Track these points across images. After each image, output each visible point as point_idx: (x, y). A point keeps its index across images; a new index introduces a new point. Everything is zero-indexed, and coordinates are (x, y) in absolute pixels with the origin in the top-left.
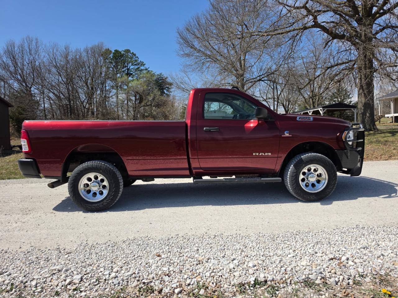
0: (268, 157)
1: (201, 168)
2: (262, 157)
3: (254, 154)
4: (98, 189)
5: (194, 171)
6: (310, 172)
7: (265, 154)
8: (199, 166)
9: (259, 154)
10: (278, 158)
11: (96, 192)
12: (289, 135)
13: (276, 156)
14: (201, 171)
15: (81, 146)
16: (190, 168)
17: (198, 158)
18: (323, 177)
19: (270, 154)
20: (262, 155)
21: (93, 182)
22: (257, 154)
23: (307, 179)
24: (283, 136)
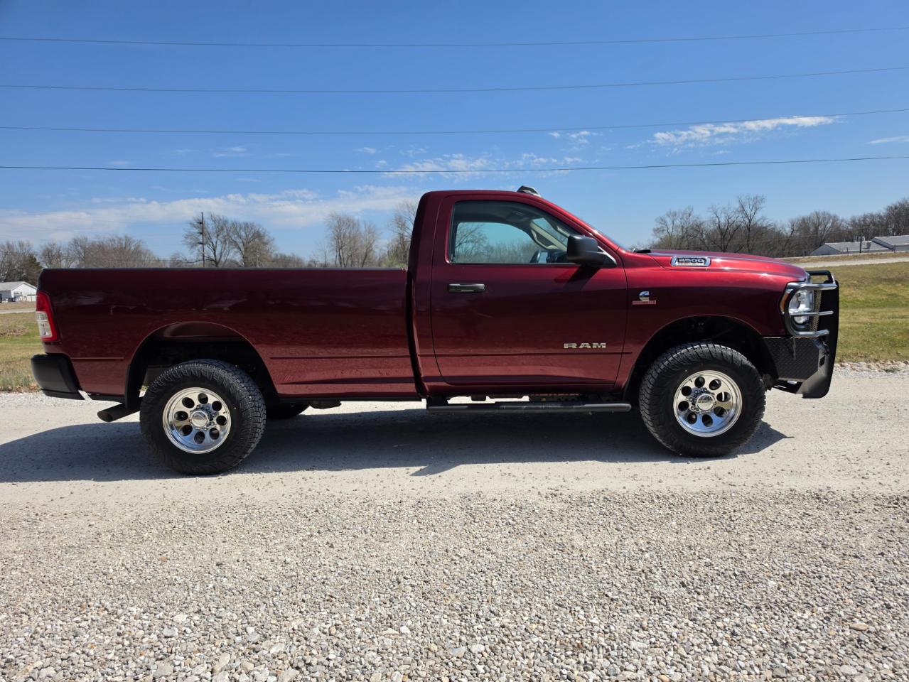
0: (599, 352)
1: (441, 378)
2: (585, 353)
3: (566, 346)
4: (208, 425)
5: (426, 384)
6: (702, 389)
7: (591, 346)
8: (438, 374)
9: (578, 346)
10: (623, 355)
11: (202, 430)
12: (650, 300)
13: (619, 349)
14: (444, 384)
15: (174, 326)
16: (417, 379)
17: (435, 356)
18: (731, 400)
19: (604, 346)
20: (585, 348)
21: (197, 409)
22: (574, 346)
23: (694, 404)
24: (635, 303)
